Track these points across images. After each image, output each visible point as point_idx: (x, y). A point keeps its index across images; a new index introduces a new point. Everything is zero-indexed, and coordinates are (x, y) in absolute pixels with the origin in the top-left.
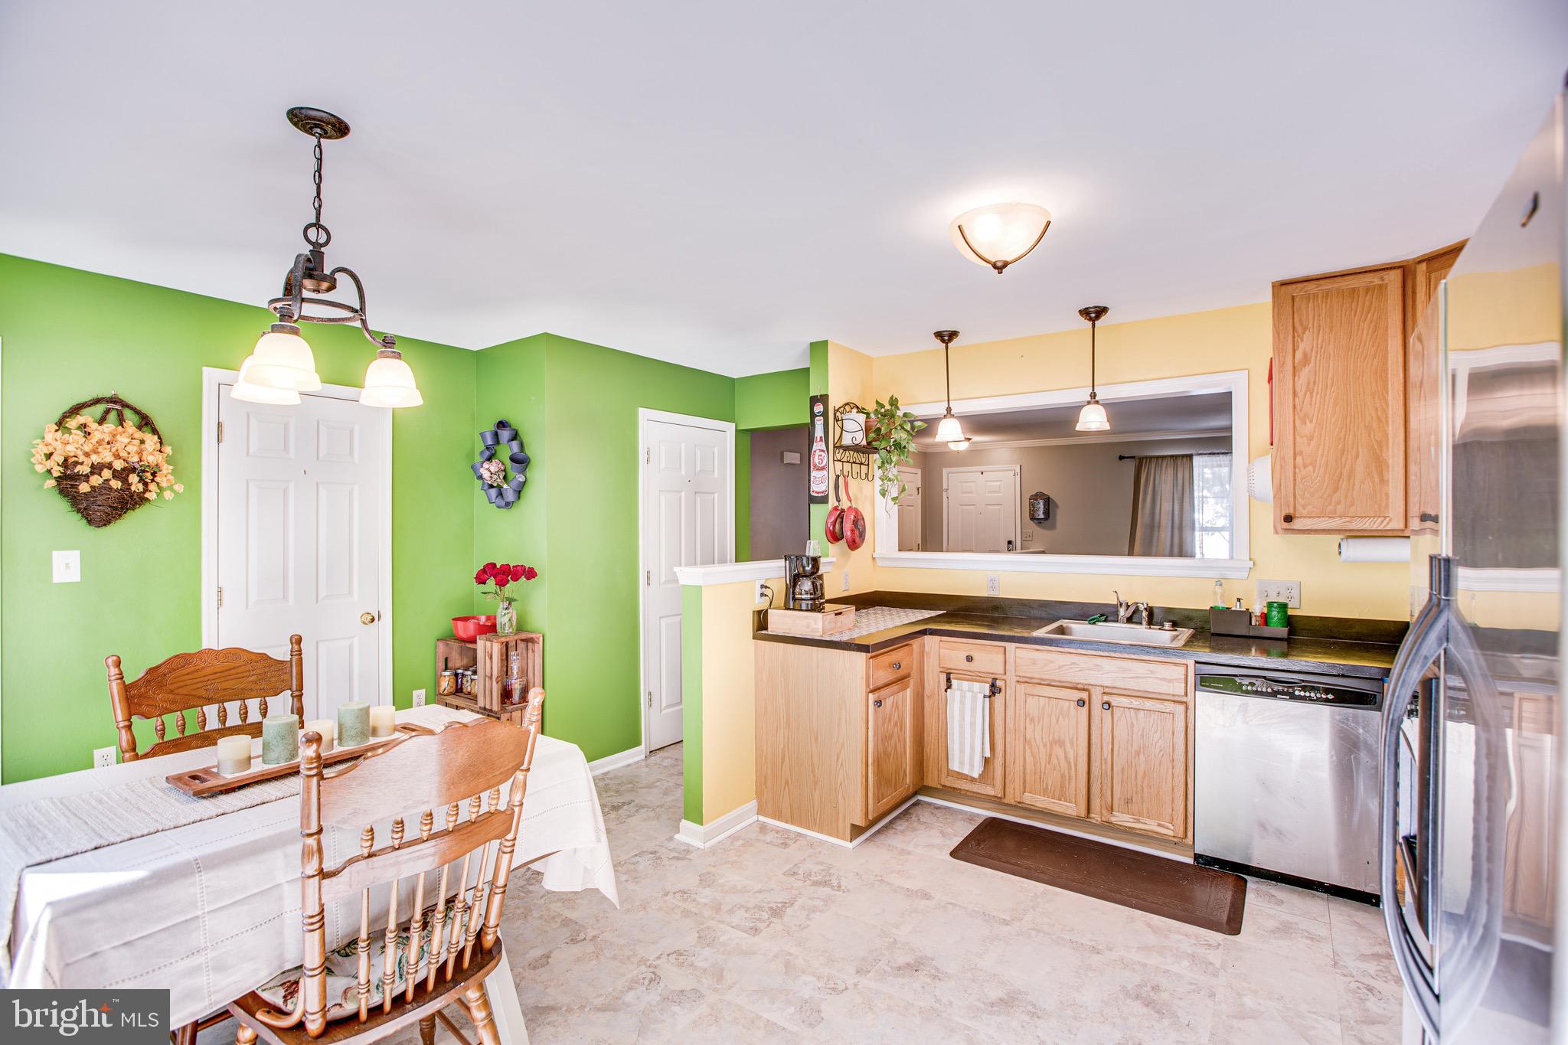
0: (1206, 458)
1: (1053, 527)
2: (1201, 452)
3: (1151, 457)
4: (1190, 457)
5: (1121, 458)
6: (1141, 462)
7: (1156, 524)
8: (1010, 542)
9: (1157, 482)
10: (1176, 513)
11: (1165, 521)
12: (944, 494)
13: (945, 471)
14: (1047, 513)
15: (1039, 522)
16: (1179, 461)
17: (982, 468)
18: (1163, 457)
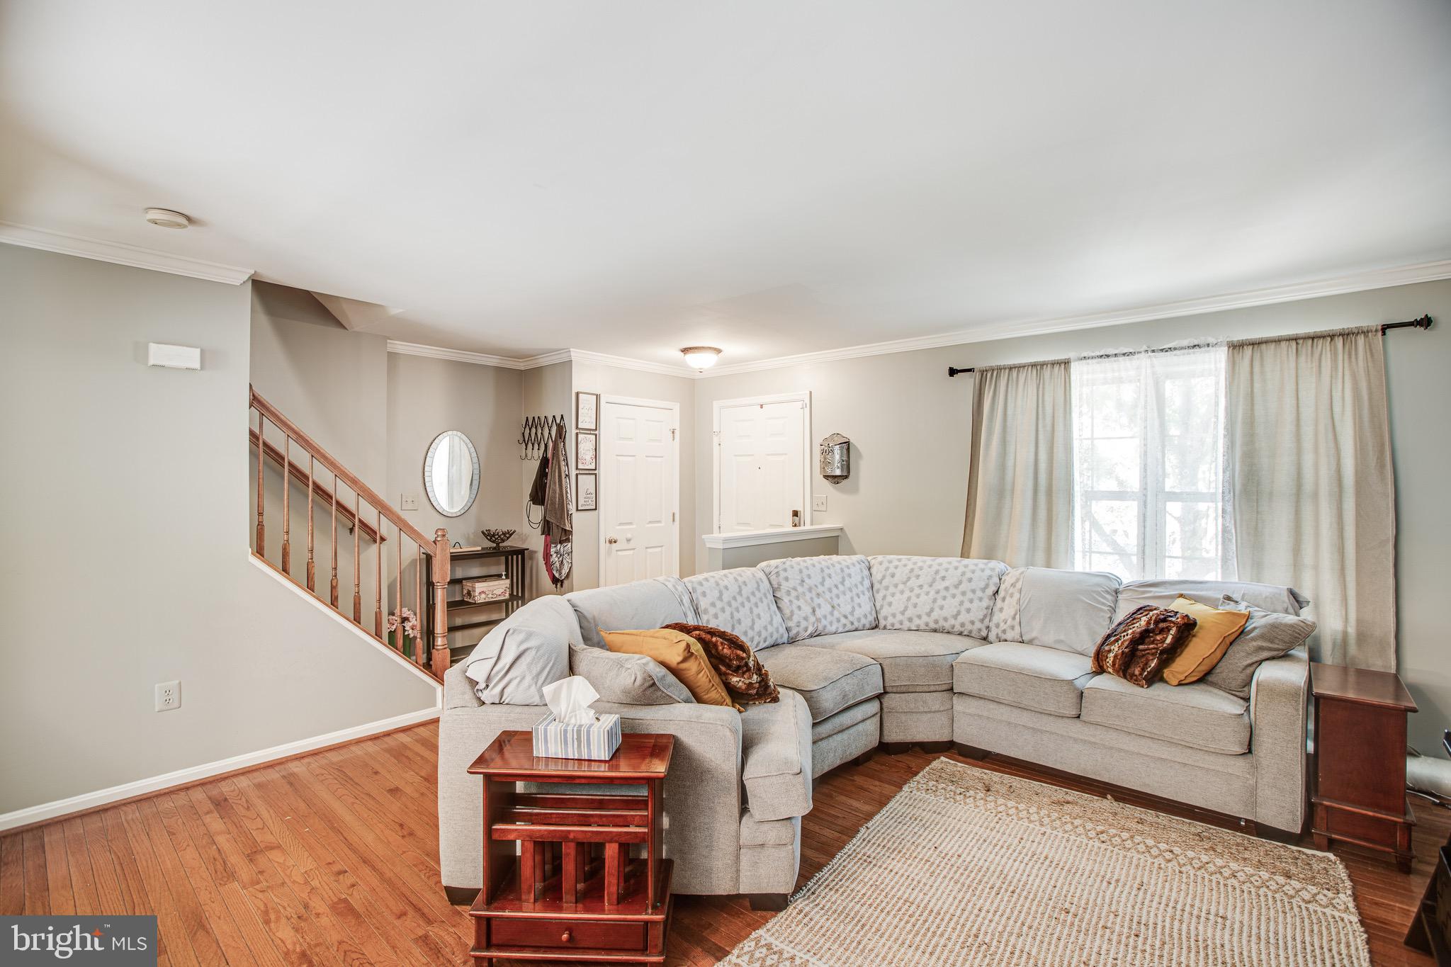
0: (1094, 365)
1: (855, 490)
2: (1085, 354)
3: (1000, 369)
4: (1066, 363)
5: (953, 372)
6: (984, 377)
7: (1008, 487)
8: (796, 514)
9: (1010, 412)
10: (1043, 466)
11: (1023, 483)
12: (716, 440)
13: (716, 404)
14: (847, 466)
15: (835, 479)
16: (1047, 372)
17: (762, 399)
18: (1020, 367)
